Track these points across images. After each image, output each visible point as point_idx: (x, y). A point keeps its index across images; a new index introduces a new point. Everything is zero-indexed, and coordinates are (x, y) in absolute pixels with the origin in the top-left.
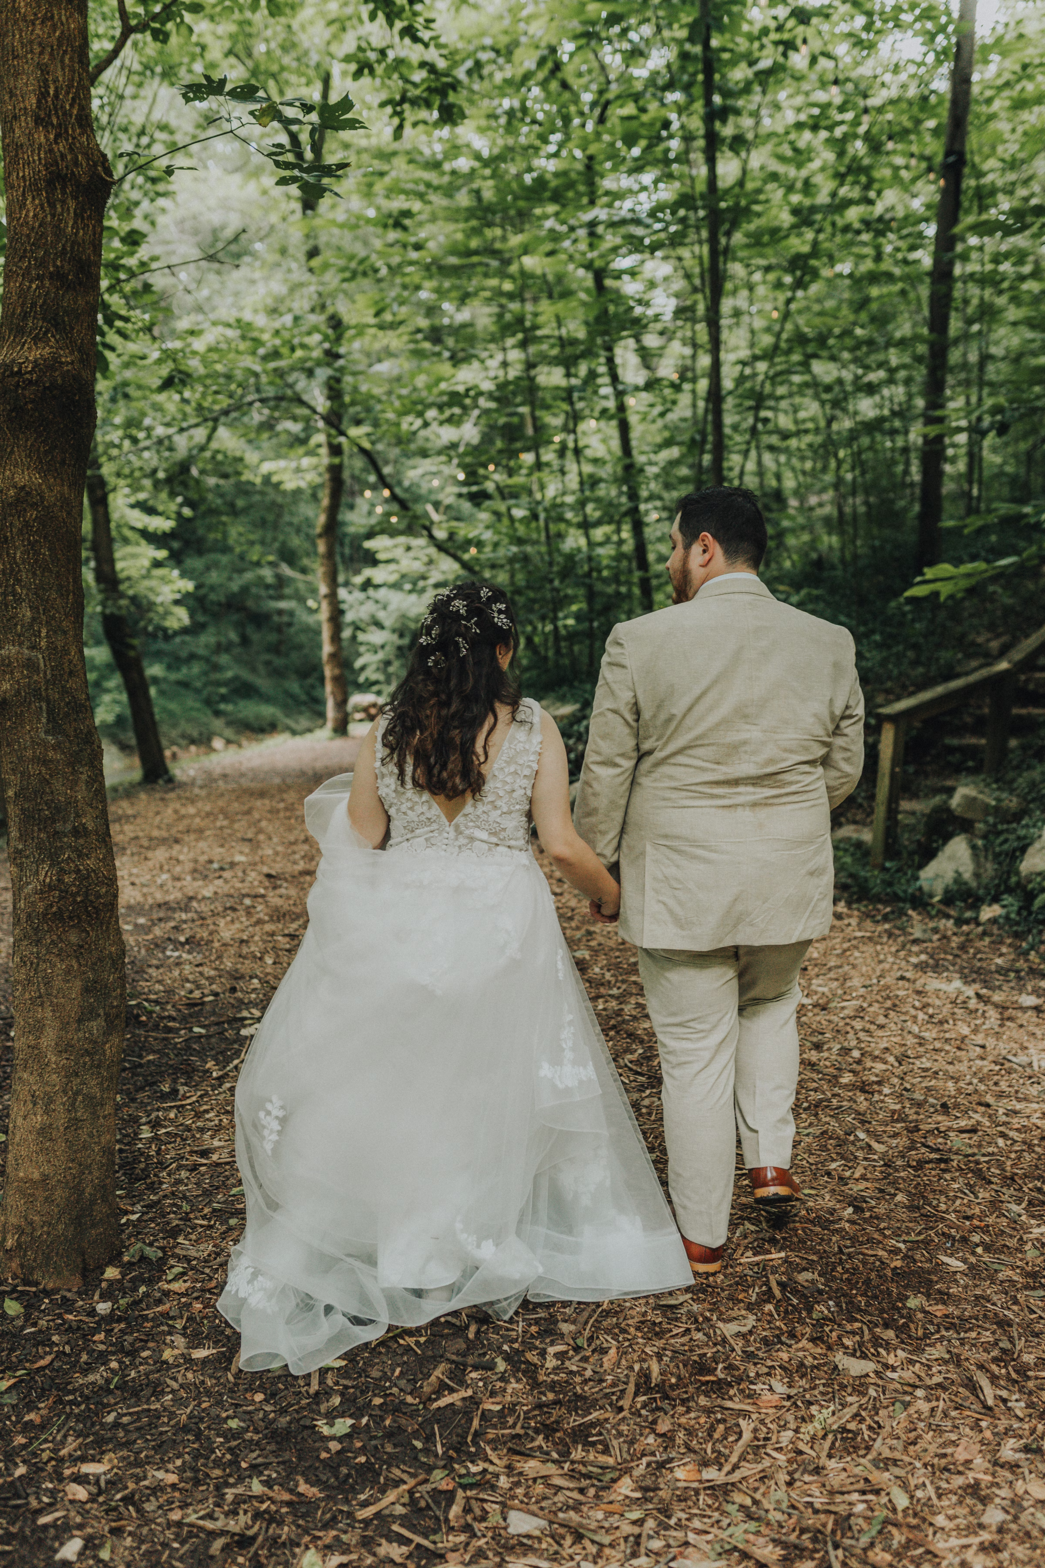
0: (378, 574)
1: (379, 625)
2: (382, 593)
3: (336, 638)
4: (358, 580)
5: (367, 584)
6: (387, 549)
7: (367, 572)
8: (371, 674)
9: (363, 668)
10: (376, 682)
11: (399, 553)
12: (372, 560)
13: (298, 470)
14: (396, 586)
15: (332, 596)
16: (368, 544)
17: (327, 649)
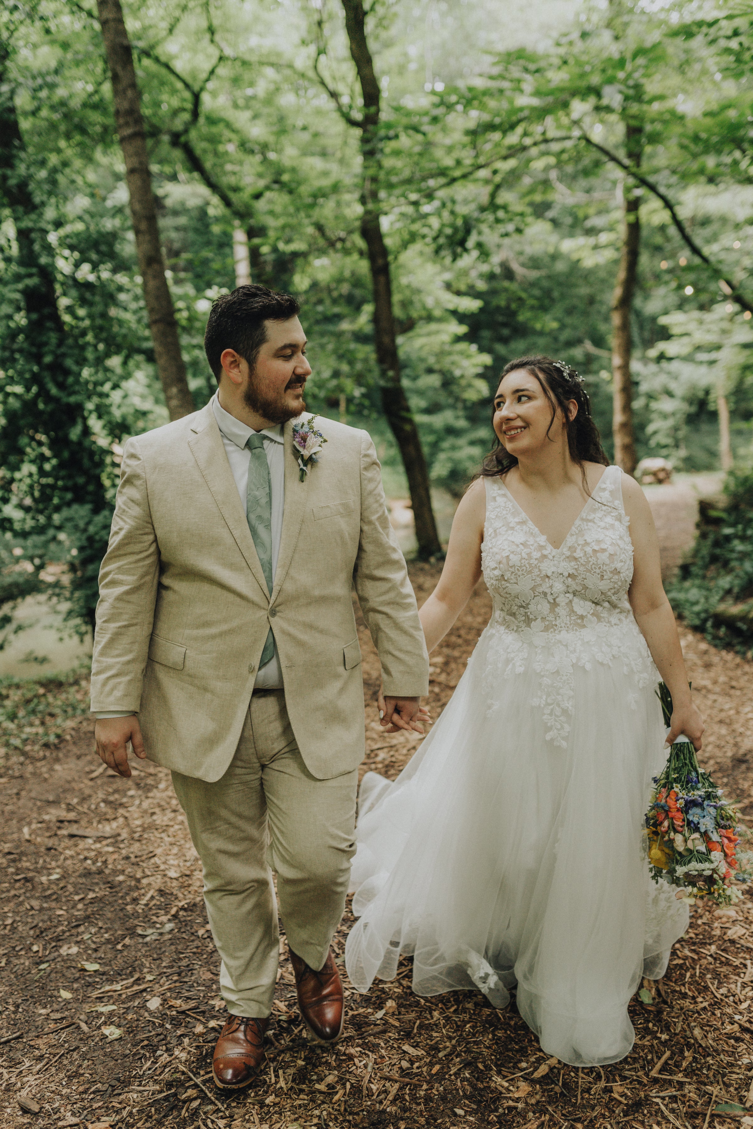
0: (670, 348)
1: (670, 394)
2: (675, 366)
3: (627, 408)
4: (653, 353)
5: (662, 357)
6: (681, 324)
7: (662, 346)
8: (662, 439)
9: (655, 433)
10: (665, 446)
11: (692, 327)
12: (664, 334)
13: (596, 247)
14: (688, 359)
15: (625, 367)
16: (663, 320)
17: (618, 418)
